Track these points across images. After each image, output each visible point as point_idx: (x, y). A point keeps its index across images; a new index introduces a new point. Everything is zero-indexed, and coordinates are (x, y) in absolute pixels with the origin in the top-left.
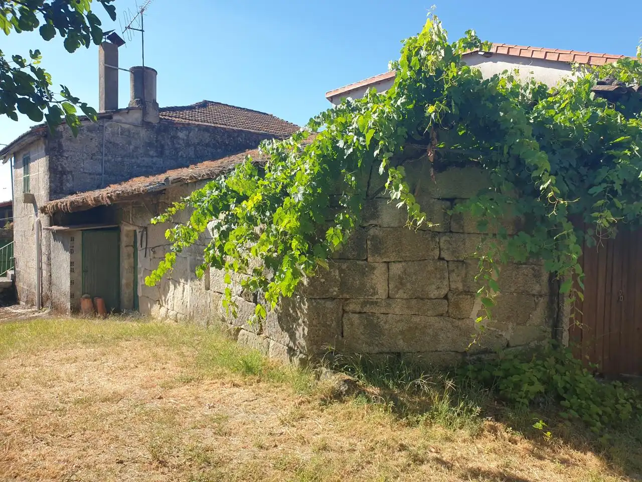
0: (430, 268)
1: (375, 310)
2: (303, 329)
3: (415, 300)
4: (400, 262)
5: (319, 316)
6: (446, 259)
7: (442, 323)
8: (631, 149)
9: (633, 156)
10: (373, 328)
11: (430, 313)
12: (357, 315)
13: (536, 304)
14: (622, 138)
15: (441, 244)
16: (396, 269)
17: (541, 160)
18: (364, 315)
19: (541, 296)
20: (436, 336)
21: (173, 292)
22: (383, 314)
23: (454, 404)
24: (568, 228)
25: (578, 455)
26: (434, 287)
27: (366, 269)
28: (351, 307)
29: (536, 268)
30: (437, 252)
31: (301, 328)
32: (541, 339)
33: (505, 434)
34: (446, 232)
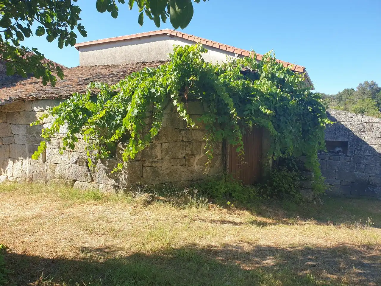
0: (179, 145)
1: (157, 165)
2: (125, 176)
3: (173, 159)
4: (167, 143)
5: (133, 169)
6: (185, 141)
7: (183, 168)
8: (257, 98)
9: (257, 100)
10: (156, 173)
11: (178, 165)
12: (149, 168)
13: (217, 158)
14: (253, 93)
15: (183, 134)
16: (165, 146)
17: (230, 101)
18: (152, 167)
19: (219, 155)
20: (181, 174)
21: (12, 165)
22: (160, 166)
23: (197, 199)
24: (237, 127)
25: (241, 211)
26: (180, 153)
27: (153, 146)
28: (147, 164)
29: (217, 143)
30: (181, 138)
31: (123, 176)
32: (219, 173)
33: (217, 208)
34: (184, 129)
